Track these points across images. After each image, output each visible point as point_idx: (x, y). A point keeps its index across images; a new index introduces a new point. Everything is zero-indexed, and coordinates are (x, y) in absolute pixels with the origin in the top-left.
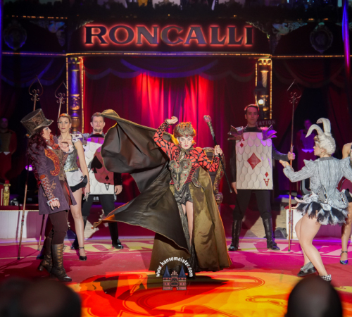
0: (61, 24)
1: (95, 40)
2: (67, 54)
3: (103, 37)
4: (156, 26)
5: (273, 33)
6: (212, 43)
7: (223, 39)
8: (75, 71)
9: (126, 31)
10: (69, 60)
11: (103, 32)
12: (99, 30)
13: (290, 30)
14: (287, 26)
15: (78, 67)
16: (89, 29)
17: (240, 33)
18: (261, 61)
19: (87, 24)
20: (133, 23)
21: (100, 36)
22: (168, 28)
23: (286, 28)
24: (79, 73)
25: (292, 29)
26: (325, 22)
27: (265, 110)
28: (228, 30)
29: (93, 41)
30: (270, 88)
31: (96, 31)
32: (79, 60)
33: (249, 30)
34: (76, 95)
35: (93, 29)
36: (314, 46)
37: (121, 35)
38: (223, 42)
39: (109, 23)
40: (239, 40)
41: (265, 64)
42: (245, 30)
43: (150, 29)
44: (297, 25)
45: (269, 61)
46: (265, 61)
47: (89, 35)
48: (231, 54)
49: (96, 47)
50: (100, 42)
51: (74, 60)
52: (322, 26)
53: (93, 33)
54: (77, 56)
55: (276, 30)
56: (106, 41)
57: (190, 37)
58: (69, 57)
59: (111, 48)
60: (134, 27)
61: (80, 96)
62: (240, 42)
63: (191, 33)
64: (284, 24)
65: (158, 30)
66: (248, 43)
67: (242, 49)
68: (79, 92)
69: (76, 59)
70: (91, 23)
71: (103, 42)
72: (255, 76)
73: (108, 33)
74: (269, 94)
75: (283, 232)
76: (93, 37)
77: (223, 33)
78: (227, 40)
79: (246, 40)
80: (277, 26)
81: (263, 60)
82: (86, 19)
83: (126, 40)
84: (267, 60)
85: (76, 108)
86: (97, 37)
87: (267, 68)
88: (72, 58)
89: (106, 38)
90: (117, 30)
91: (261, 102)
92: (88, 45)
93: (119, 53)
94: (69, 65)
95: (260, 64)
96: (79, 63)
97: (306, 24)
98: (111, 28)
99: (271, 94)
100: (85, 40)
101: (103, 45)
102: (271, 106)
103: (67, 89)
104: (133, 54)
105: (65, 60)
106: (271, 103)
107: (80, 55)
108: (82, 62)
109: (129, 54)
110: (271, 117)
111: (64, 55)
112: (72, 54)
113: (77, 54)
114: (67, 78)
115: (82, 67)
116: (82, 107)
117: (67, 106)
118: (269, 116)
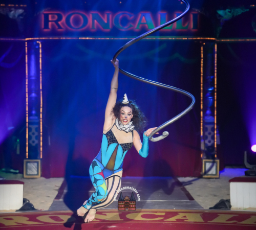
0: (21, 11)
1: (52, 25)
2: (27, 39)
3: (60, 23)
4: (108, 12)
5: (217, 18)
9: (81, 17)
10: (28, 44)
11: (60, 18)
12: (56, 17)
13: (233, 16)
14: (230, 12)
16: (46, 16)
19: (44, 11)
21: (56, 22)
22: (120, 15)
23: (229, 14)
25: (235, 15)
27: (210, 89)
28: (175, 16)
29: (50, 26)
30: (214, 70)
31: (53, 17)
32: (37, 44)
33: (195, 16)
35: (50, 16)
37: (77, 21)
40: (186, 25)
42: (192, 16)
43: (103, 14)
44: (239, 11)
47: (47, 21)
48: (179, 38)
49: (54, 33)
50: (57, 27)
53: (50, 19)
55: (220, 16)
56: (62, 27)
57: (140, 23)
58: (28, 41)
59: (66, 33)
60: (88, 14)
62: (187, 27)
63: (141, 19)
64: (227, 10)
65: (110, 16)
66: (194, 28)
67: (189, 33)
69: (34, 43)
70: (48, 10)
71: (60, 27)
72: (201, 58)
73: (64, 19)
75: (227, 204)
76: (50, 23)
78: (175, 26)
79: (192, 25)
80: (220, 12)
82: (43, 7)
83: (81, 25)
86: (54, 23)
88: (31, 43)
89: (63, 24)
90: (72, 17)
92: (46, 30)
93: (75, 38)
94: (28, 49)
96: (37, 47)
97: (248, 10)
98: (67, 15)
99: (216, 75)
100: (43, 26)
101: (60, 30)
102: (216, 86)
103: (27, 72)
104: (87, 38)
105: (25, 44)
106: (216, 83)
107: (38, 40)
108: (41, 46)
109: (84, 38)
110: (216, 96)
111: (23, 40)
112: (31, 39)
113: (35, 39)
114: (27, 61)
115: (41, 51)
116: (41, 88)
117: (27, 86)
118: (214, 95)
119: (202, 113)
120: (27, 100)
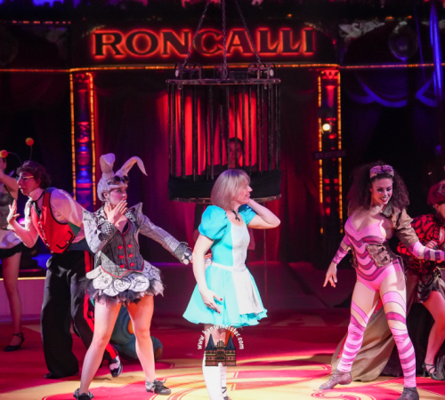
0: (62, 30)
1: (108, 50)
2: (72, 70)
3: (118, 46)
4: (186, 30)
5: (340, 36)
6: (261, 52)
7: (274, 46)
8: (83, 91)
9: (148, 38)
10: (73, 77)
11: (118, 40)
12: (113, 38)
13: (363, 32)
14: (358, 27)
15: (86, 86)
16: (99, 37)
17: (297, 38)
18: (325, 74)
19: (95, 30)
20: (157, 27)
21: (113, 45)
22: (203, 33)
23: (357, 30)
24: (87, 94)
25: (365, 31)
26: (408, 21)
27: (332, 137)
28: (281, 34)
29: (104, 52)
30: (337, 109)
31: (108, 39)
32: (87, 77)
33: (309, 34)
34: (84, 124)
35: (104, 37)
36: (394, 52)
37: (142, 44)
38: (275, 50)
39: (125, 29)
40: (296, 46)
41: (330, 77)
42: (304, 34)
43: (179, 34)
44: (371, 26)
45: (337, 74)
46: (330, 74)
47: (99, 44)
48: (286, 65)
49: (110, 60)
50: (114, 52)
51: (80, 77)
52: (404, 26)
53: (104, 41)
54: (84, 72)
55: (344, 33)
56: (121, 51)
57: (231, 44)
58: (74, 73)
59: (128, 60)
60: (158, 33)
61: (90, 125)
62: (297, 50)
63: (233, 37)
64: (354, 25)
65: (190, 35)
66: (308, 51)
67: (301, 59)
68: (88, 120)
69: (83, 76)
70: (101, 29)
71: (118, 53)
72: (318, 93)
73: (124, 41)
74: (337, 117)
76: (104, 47)
77: (275, 38)
78: (281, 47)
79: (305, 47)
80: (344, 28)
81: (328, 72)
82: (95, 24)
83: (148, 49)
84: (333, 72)
85: (85, 140)
86: (110, 46)
87: (334, 82)
88: (77, 76)
89: (122, 47)
90: (136, 37)
91: (327, 127)
92: (98, 57)
93: (139, 67)
94: (74, 84)
95: (325, 78)
96: (87, 81)
97: (383, 24)
98: (128, 35)
99: (339, 116)
100: (94, 52)
101: (118, 56)
102: (340, 132)
103: (73, 116)
104: (158, 67)
105: (69, 77)
106: (340, 128)
107: (89, 71)
108: (91, 79)
109: (152, 68)
110: (340, 147)
111: (67, 71)
112: (77, 69)
113: (84, 69)
114: (72, 101)
115: (92, 86)
116: (93, 138)
117: (73, 137)
118: (337, 145)
119: (321, 170)
120: (74, 156)
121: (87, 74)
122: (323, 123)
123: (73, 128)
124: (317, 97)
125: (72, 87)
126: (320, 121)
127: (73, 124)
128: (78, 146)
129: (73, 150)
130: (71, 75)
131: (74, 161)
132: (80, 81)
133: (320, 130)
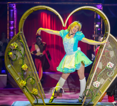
8: (12, 10)
10: (9, 5)
15: (13, 9)
24: (13, 12)
27: (99, 29)
32: (13, 6)
34: (12, 22)
41: (99, 8)
45: (101, 7)
51: (11, 5)
54: (13, 4)
58: (9, 4)
61: (14, 22)
67: (89, 1)
68: (13, 20)
69: (12, 5)
74: (101, 22)
84: (100, 6)
85: (12, 28)
88: (10, 5)
91: (97, 26)
93: (32, 2)
94: (9, 8)
96: (13, 7)
102: (102, 28)
103: (8, 19)
104: (38, 3)
105: (7, 5)
106: (102, 26)
107: (14, 3)
108: (15, 6)
109: (37, 3)
110: (102, 33)
111: (7, 3)
112: (10, 3)
113: (13, 2)
114: (8, 14)
115: (15, 8)
116: (15, 27)
117: (8, 26)
118: (101, 32)
120: (8, 33)
121: (14, 4)
122: (96, 24)
123: (8, 23)
124: (94, 15)
125: (8, 9)
126: (95, 24)
127: (8, 22)
128: (10, 29)
129: (8, 31)
130: (8, 5)
131: (8, 35)
132: (11, 7)
133: (95, 27)
